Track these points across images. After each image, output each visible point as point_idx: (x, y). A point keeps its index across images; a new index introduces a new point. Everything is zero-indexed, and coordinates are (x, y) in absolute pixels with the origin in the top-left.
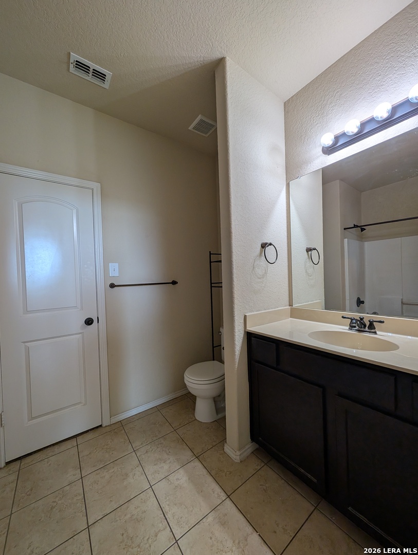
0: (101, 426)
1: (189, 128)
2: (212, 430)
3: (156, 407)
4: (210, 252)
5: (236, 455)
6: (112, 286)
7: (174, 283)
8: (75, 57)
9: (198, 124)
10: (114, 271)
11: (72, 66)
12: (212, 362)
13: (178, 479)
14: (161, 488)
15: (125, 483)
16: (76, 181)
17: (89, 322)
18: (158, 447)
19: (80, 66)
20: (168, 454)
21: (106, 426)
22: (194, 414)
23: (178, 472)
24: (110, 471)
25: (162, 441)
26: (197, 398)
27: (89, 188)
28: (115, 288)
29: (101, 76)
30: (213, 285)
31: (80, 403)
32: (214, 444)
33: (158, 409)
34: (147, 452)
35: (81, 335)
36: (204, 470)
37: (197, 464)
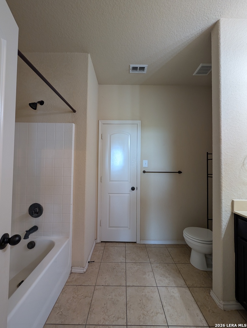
0: (136, 242)
1: (193, 75)
2: (202, 276)
3: (165, 245)
4: (207, 153)
5: (219, 303)
6: (144, 172)
7: (180, 172)
8: (132, 66)
9: (200, 70)
10: (145, 164)
11: (131, 70)
12: (207, 229)
13: (173, 292)
14: (163, 290)
15: (144, 276)
16: (130, 122)
17: (133, 189)
18: (163, 268)
19: (135, 69)
20: (169, 275)
21: (138, 244)
22: (189, 260)
23: (174, 288)
24: (138, 267)
25: (166, 265)
26: (192, 250)
27: (136, 124)
28: (146, 173)
29: (142, 69)
30: (209, 176)
31: (127, 227)
32: (202, 286)
33: (167, 246)
34: (157, 267)
35: (129, 194)
36: (192, 298)
37: (187, 290)
